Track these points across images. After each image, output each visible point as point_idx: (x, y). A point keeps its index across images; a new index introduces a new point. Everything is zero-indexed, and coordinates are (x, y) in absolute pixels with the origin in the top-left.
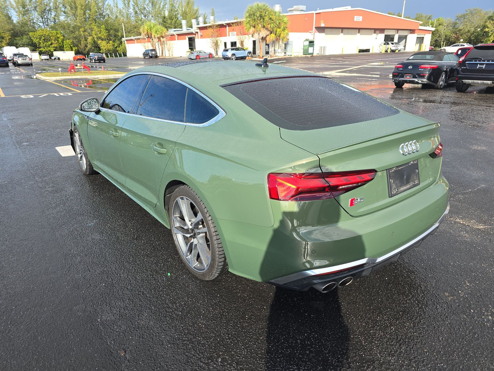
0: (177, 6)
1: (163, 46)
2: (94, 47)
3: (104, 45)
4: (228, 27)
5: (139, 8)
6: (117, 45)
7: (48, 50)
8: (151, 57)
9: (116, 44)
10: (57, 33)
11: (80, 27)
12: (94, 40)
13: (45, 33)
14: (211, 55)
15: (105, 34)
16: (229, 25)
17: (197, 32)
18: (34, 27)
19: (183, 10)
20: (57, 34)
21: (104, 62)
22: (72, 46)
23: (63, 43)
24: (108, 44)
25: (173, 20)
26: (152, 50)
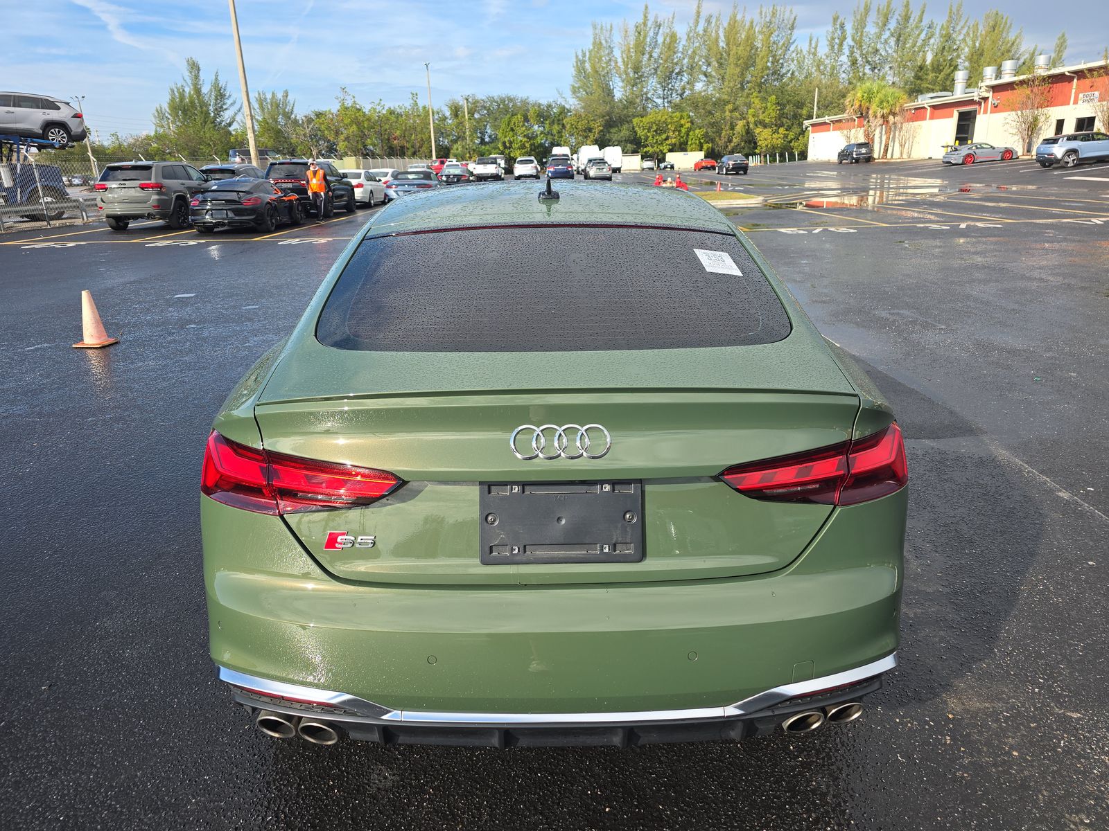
0: (961, 37)
1: (892, 133)
2: (746, 142)
3: (765, 137)
4: (1078, 80)
5: (864, 52)
6: (792, 137)
7: (658, 150)
8: (857, 161)
9: (791, 133)
10: (682, 116)
11: (726, 103)
12: (749, 127)
13: (659, 118)
14: (1008, 154)
15: (773, 115)
16: (1080, 74)
17: (986, 99)
18: (644, 108)
19: (977, 45)
20: (681, 119)
21: (745, 173)
22: (702, 141)
23: (688, 135)
24: (775, 136)
25: (942, 73)
26: (860, 145)
